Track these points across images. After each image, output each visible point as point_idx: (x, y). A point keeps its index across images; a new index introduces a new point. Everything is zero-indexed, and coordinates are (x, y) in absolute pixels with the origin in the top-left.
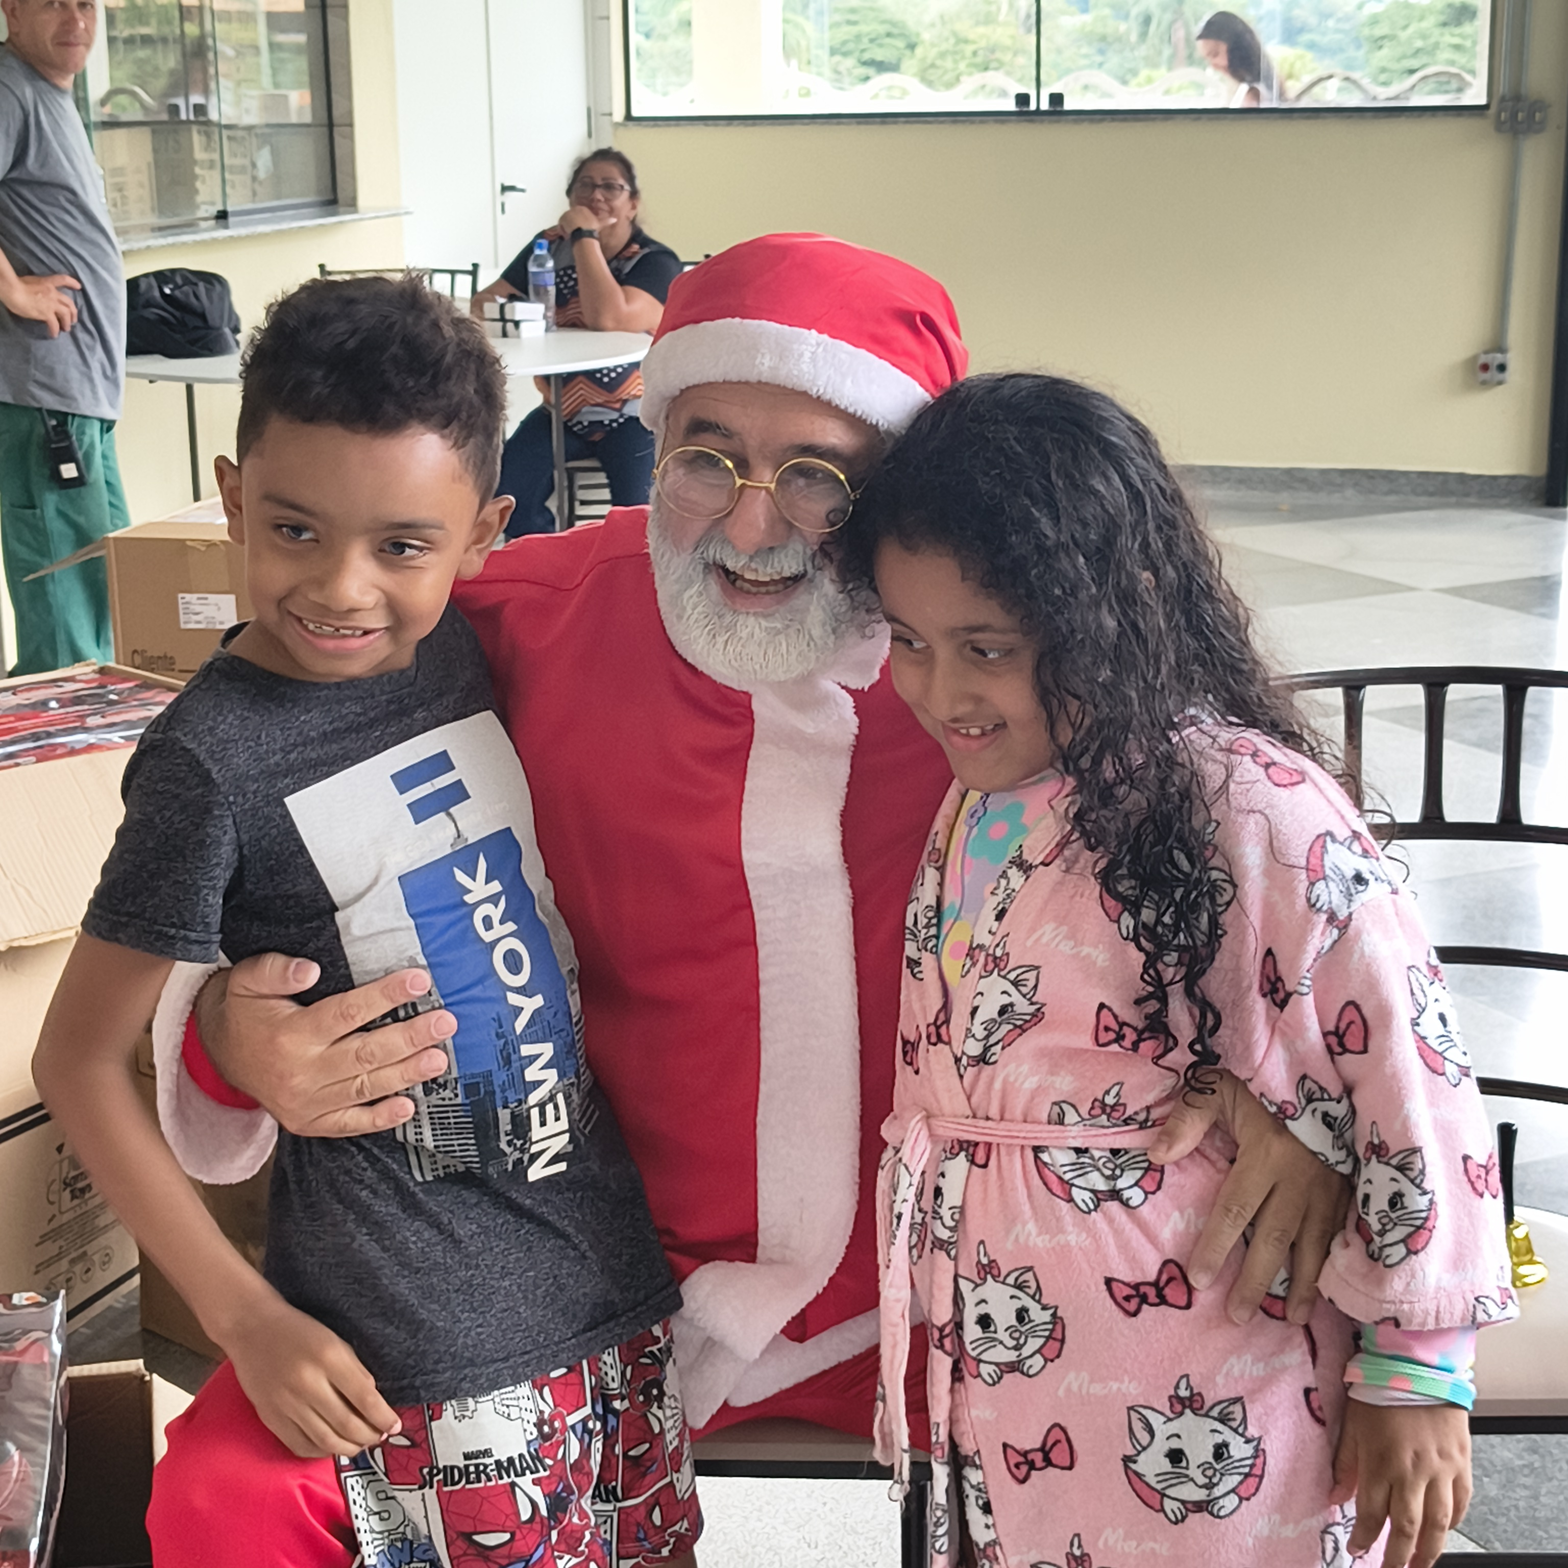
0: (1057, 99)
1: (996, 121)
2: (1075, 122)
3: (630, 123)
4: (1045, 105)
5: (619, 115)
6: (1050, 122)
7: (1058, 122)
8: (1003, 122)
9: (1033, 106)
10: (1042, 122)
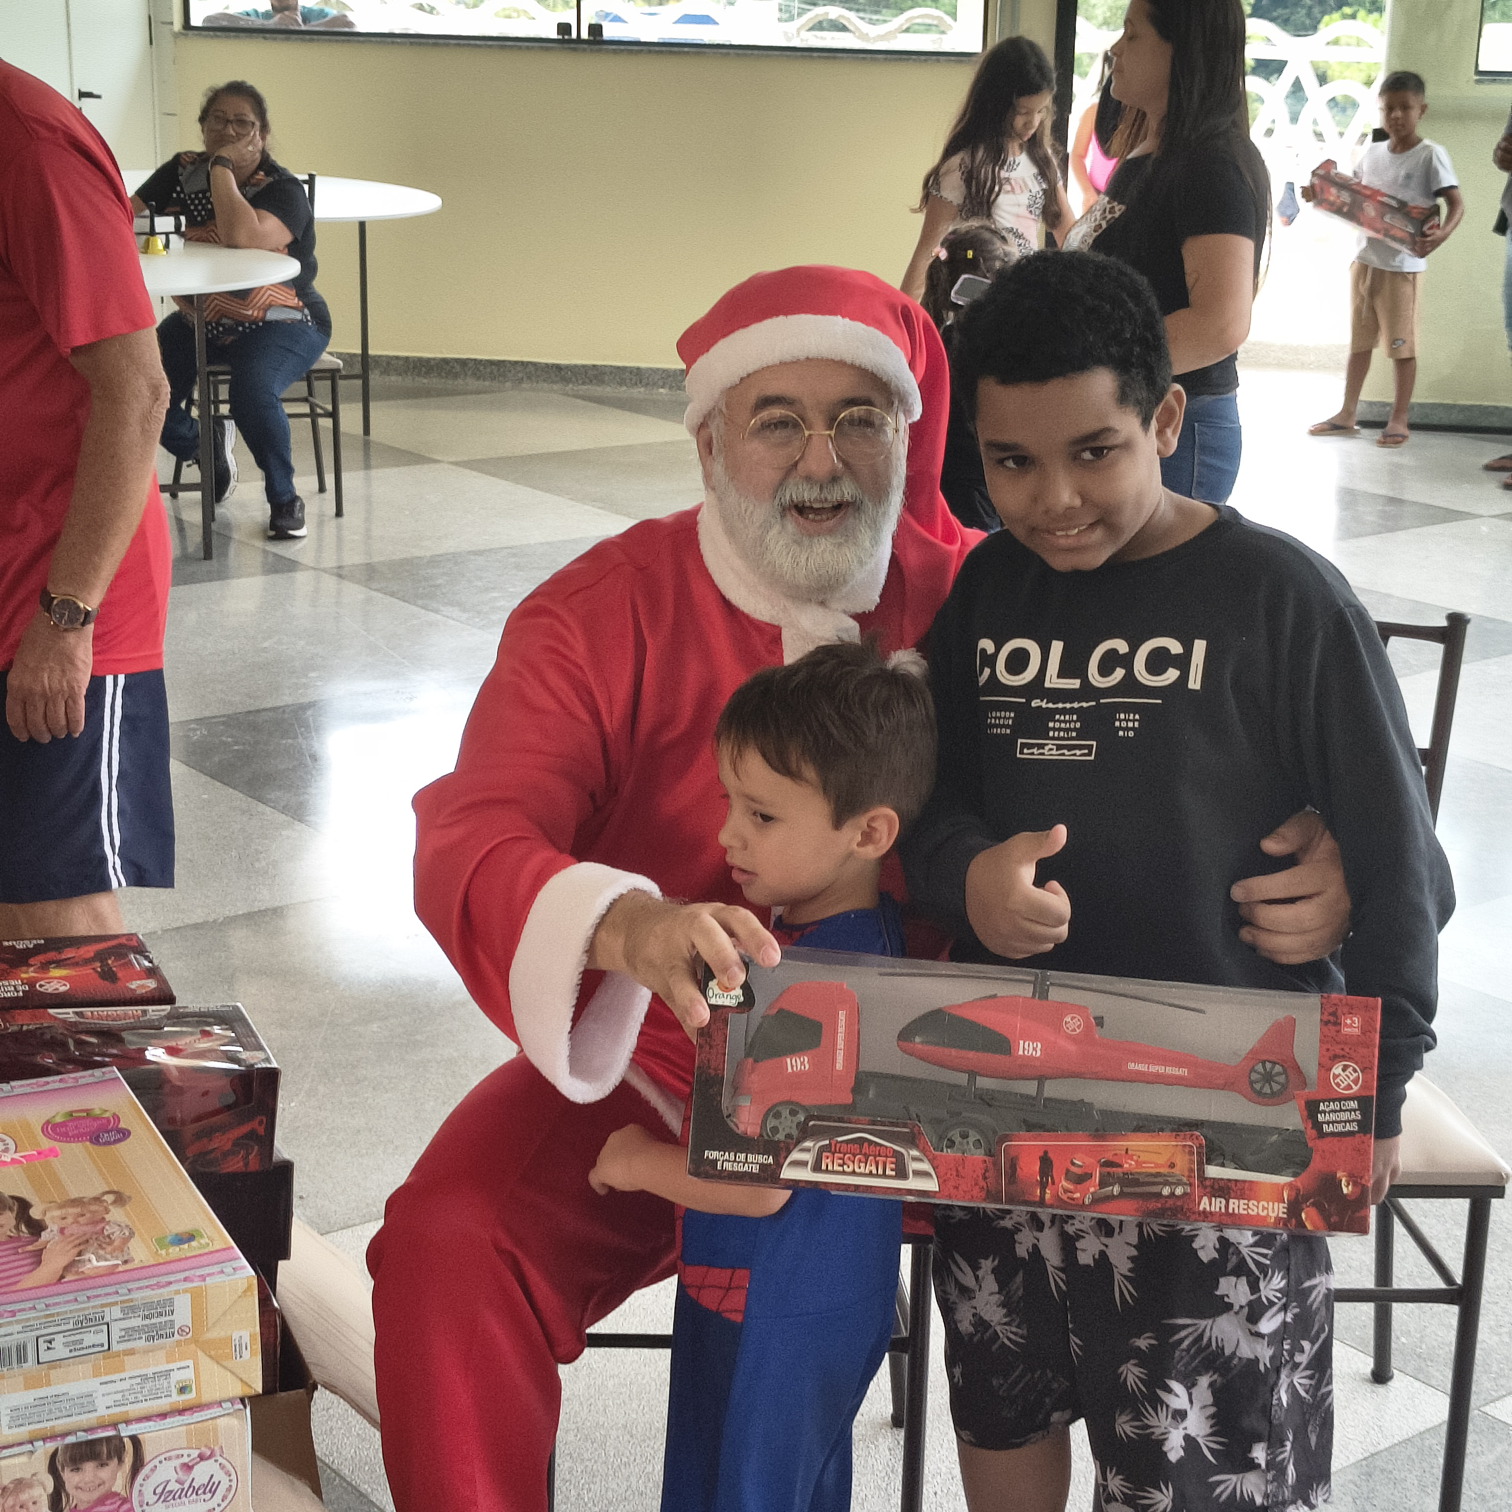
0: (596, 30)
1: (542, 48)
2: (615, 52)
3: (190, 33)
4: (585, 35)
5: (178, 25)
6: (591, 51)
7: (600, 51)
8: (547, 49)
9: (574, 35)
10: (584, 50)
